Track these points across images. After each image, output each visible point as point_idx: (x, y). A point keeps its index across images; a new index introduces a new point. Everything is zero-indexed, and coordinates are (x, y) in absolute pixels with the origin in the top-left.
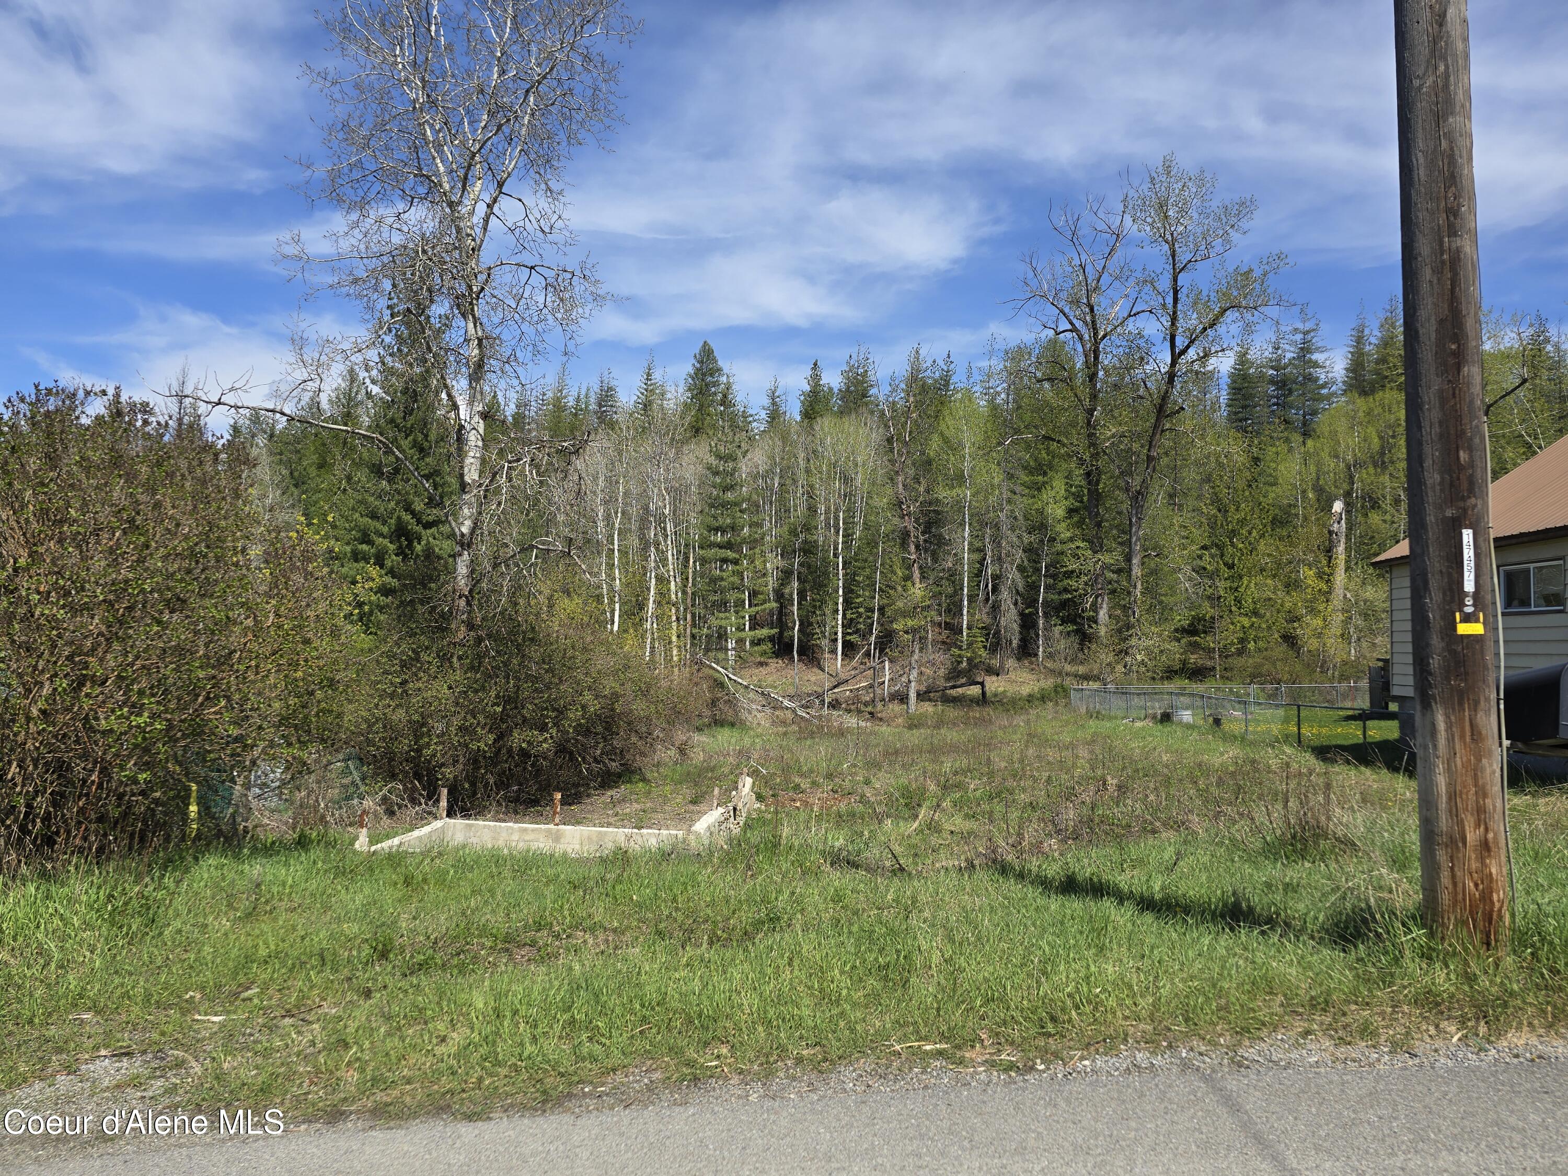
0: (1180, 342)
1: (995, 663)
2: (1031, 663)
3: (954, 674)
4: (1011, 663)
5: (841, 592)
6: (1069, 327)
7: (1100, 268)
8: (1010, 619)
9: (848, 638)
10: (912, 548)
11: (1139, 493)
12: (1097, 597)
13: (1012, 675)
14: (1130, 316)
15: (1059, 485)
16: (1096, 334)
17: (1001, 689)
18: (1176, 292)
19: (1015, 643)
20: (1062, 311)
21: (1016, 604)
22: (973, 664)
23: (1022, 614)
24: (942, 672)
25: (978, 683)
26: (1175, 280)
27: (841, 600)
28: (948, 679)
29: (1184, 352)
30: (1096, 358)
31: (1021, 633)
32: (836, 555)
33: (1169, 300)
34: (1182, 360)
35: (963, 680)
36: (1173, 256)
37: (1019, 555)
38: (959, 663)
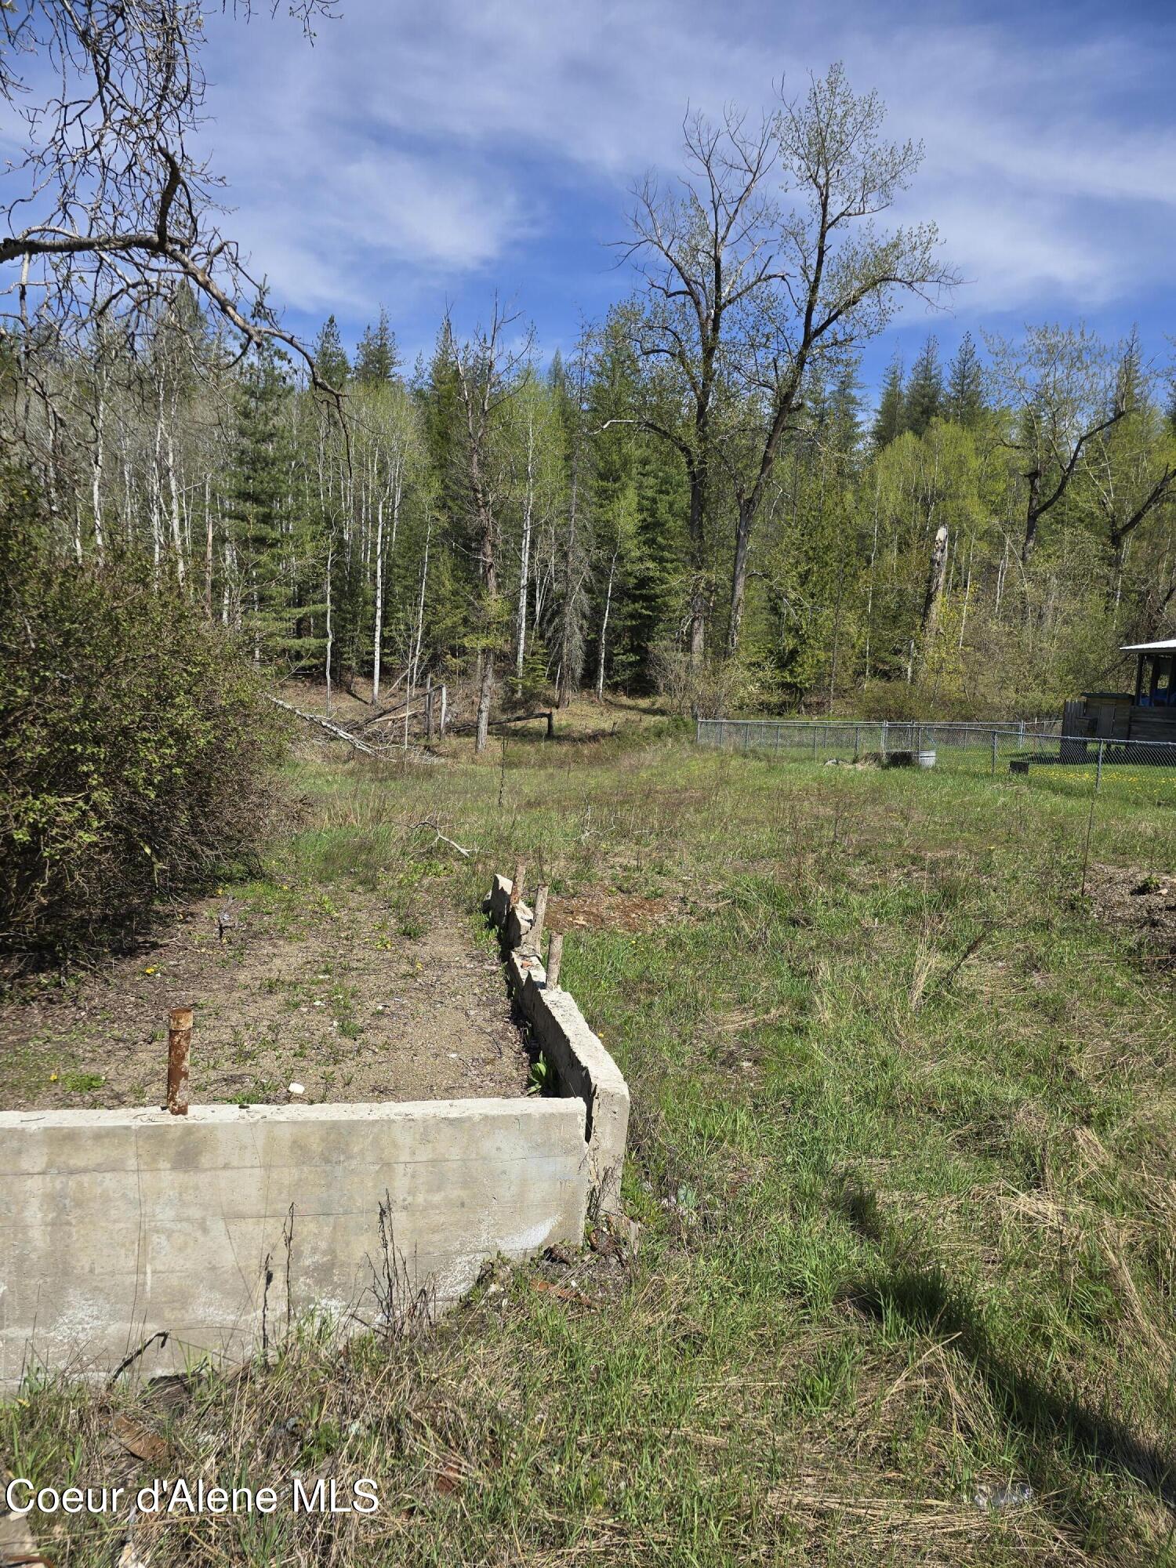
0: (817, 320)
1: (555, 694)
2: (590, 695)
3: (509, 705)
4: (569, 694)
5: (379, 604)
6: (686, 289)
7: (731, 212)
8: (574, 645)
9: (386, 659)
10: (488, 549)
11: (750, 501)
12: (693, 621)
13: (573, 707)
14: (759, 280)
15: (631, 495)
16: (718, 297)
17: (564, 723)
18: (821, 253)
19: (579, 671)
20: (677, 266)
21: (581, 628)
22: (530, 696)
23: (585, 641)
24: (498, 702)
25: (543, 715)
26: (823, 236)
27: (379, 613)
28: (504, 710)
29: (819, 332)
30: (716, 329)
31: (585, 661)
32: (374, 561)
33: (813, 261)
34: (817, 341)
35: (521, 713)
36: (824, 205)
37: (587, 573)
38: (514, 691)
